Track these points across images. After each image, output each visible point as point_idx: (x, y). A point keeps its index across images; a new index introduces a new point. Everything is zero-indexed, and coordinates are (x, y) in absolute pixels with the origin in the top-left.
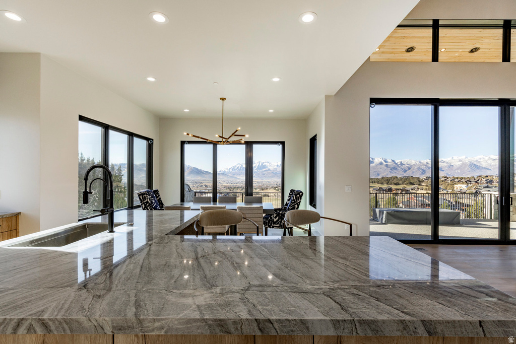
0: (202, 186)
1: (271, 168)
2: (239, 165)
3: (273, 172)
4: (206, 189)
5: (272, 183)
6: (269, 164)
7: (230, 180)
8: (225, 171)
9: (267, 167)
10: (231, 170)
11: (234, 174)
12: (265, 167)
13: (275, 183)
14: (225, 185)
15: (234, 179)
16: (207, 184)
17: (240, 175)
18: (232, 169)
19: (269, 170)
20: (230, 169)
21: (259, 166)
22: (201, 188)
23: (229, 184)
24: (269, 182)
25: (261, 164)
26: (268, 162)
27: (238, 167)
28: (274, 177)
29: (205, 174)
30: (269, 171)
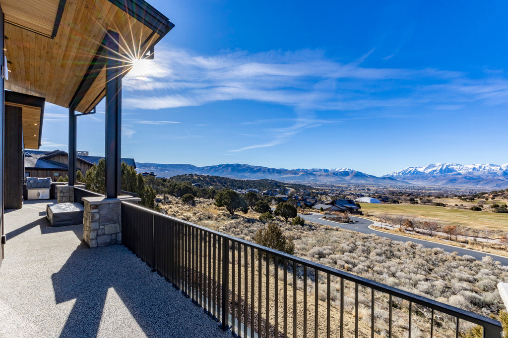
0: (364, 189)
1: (462, 172)
2: (411, 169)
3: (465, 177)
4: (367, 193)
5: (463, 190)
6: (458, 167)
7: (399, 184)
8: (393, 175)
9: (455, 171)
10: (401, 174)
11: (405, 179)
12: (452, 170)
13: (468, 191)
14: (391, 189)
15: (403, 184)
16: (370, 188)
17: (412, 179)
18: (403, 174)
19: (459, 174)
20: (399, 173)
21: (441, 169)
22: (363, 191)
23: (396, 189)
24: (457, 189)
25: (445, 167)
26: (457, 165)
27: (410, 171)
28: (467, 183)
29: (369, 178)
30: (459, 176)
